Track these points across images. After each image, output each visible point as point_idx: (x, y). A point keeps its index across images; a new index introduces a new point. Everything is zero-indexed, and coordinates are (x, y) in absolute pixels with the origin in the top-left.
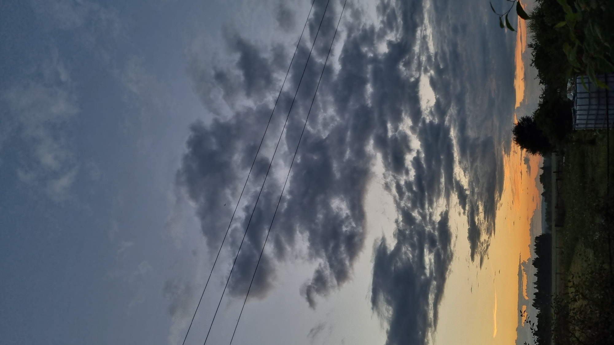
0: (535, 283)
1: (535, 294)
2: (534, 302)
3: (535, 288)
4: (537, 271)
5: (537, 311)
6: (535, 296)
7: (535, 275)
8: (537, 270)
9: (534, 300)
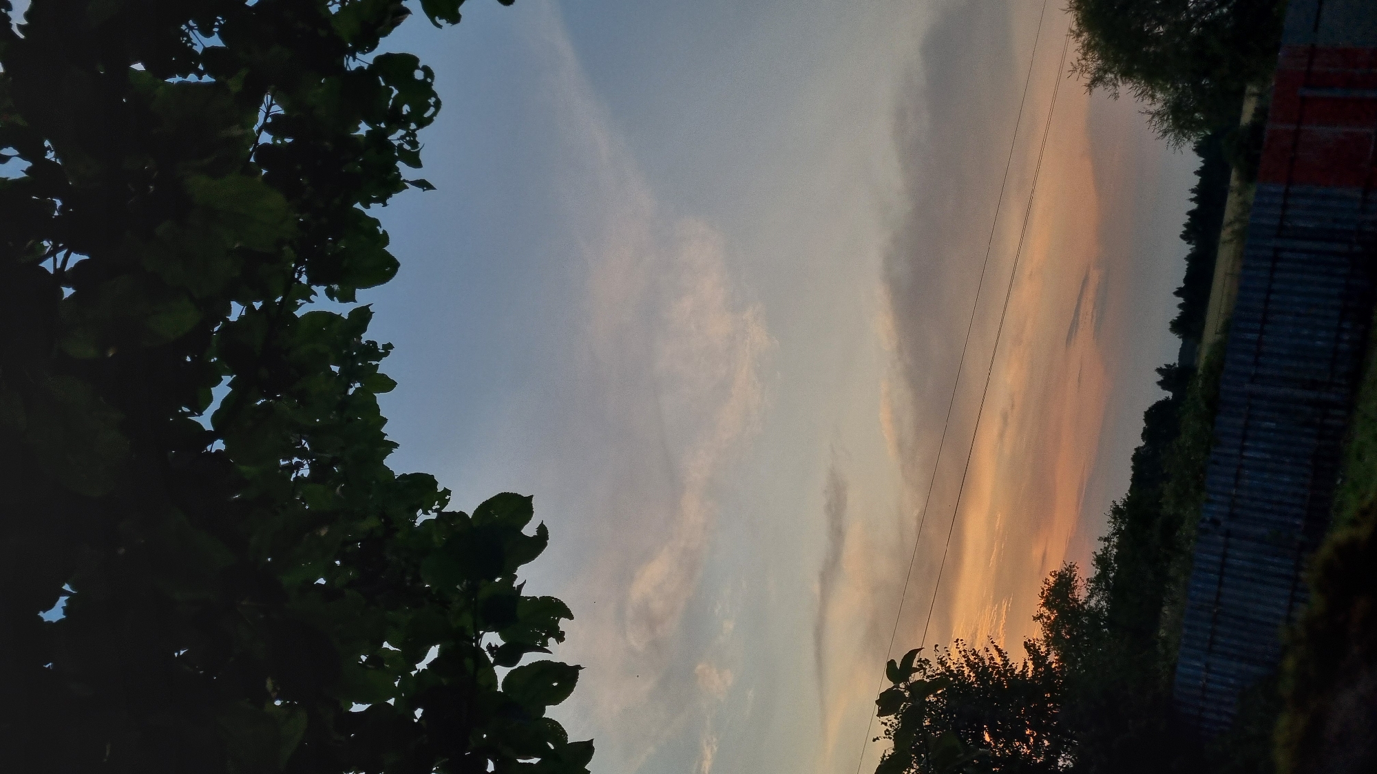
0: (1193, 191)
1: (1190, 213)
2: (1185, 229)
3: (1192, 200)
4: (1203, 164)
5: (1187, 249)
6: (1189, 217)
7: (1197, 173)
8: (1202, 162)
9: (1186, 225)
